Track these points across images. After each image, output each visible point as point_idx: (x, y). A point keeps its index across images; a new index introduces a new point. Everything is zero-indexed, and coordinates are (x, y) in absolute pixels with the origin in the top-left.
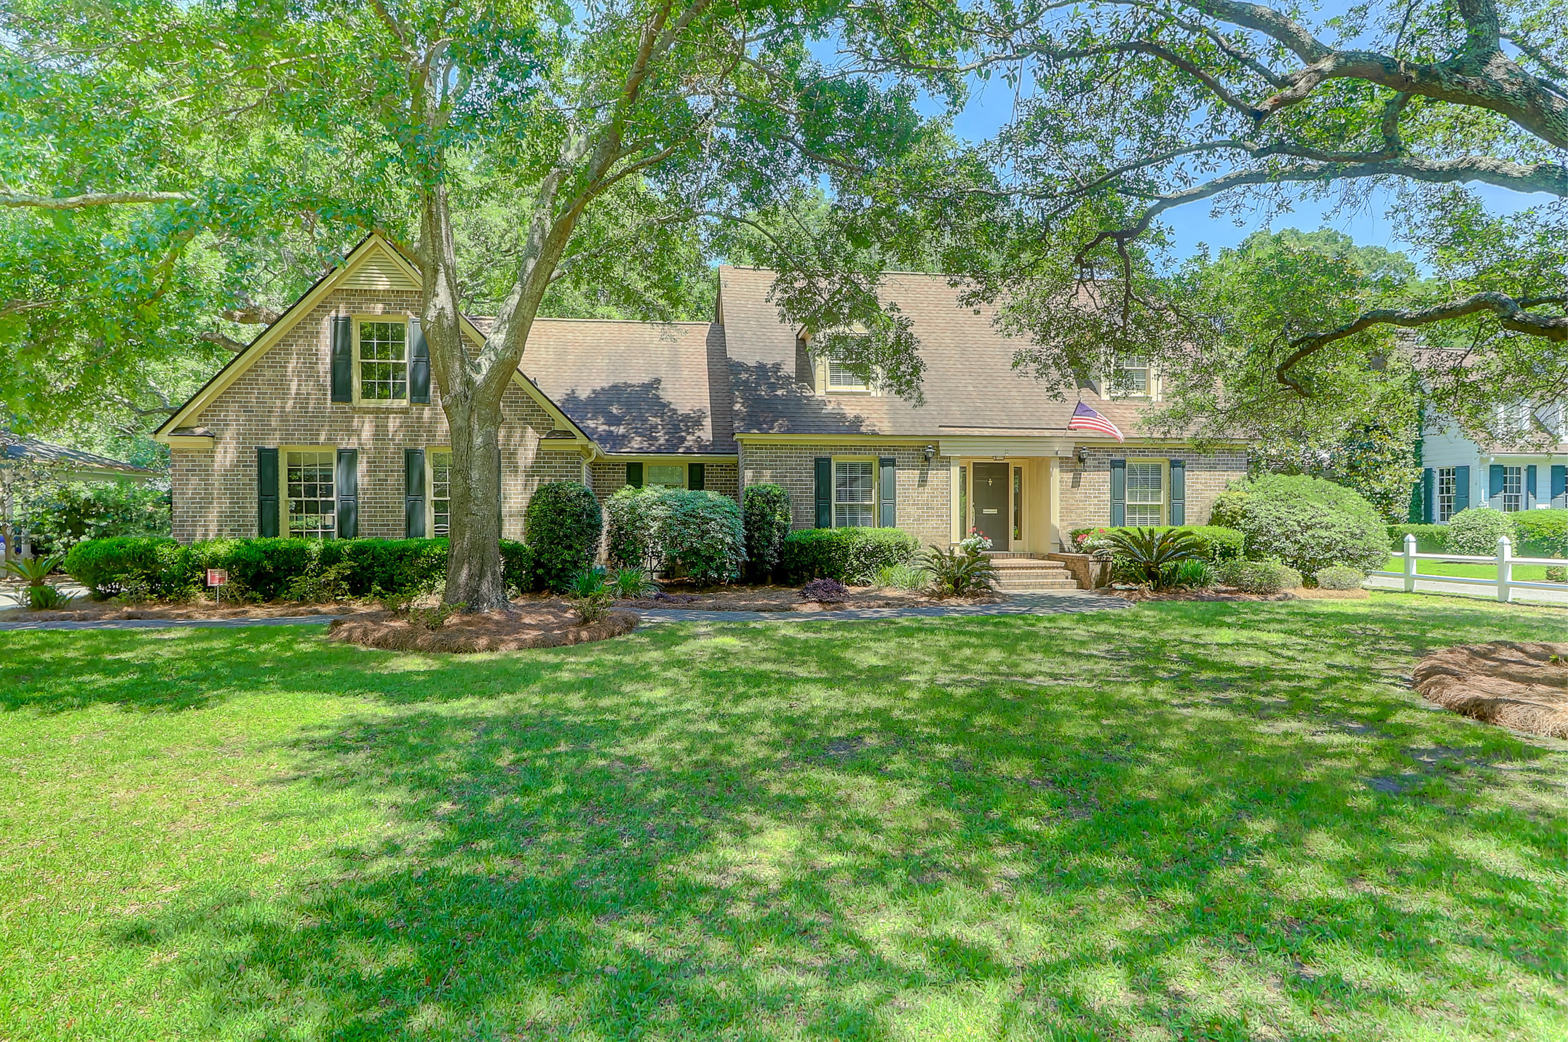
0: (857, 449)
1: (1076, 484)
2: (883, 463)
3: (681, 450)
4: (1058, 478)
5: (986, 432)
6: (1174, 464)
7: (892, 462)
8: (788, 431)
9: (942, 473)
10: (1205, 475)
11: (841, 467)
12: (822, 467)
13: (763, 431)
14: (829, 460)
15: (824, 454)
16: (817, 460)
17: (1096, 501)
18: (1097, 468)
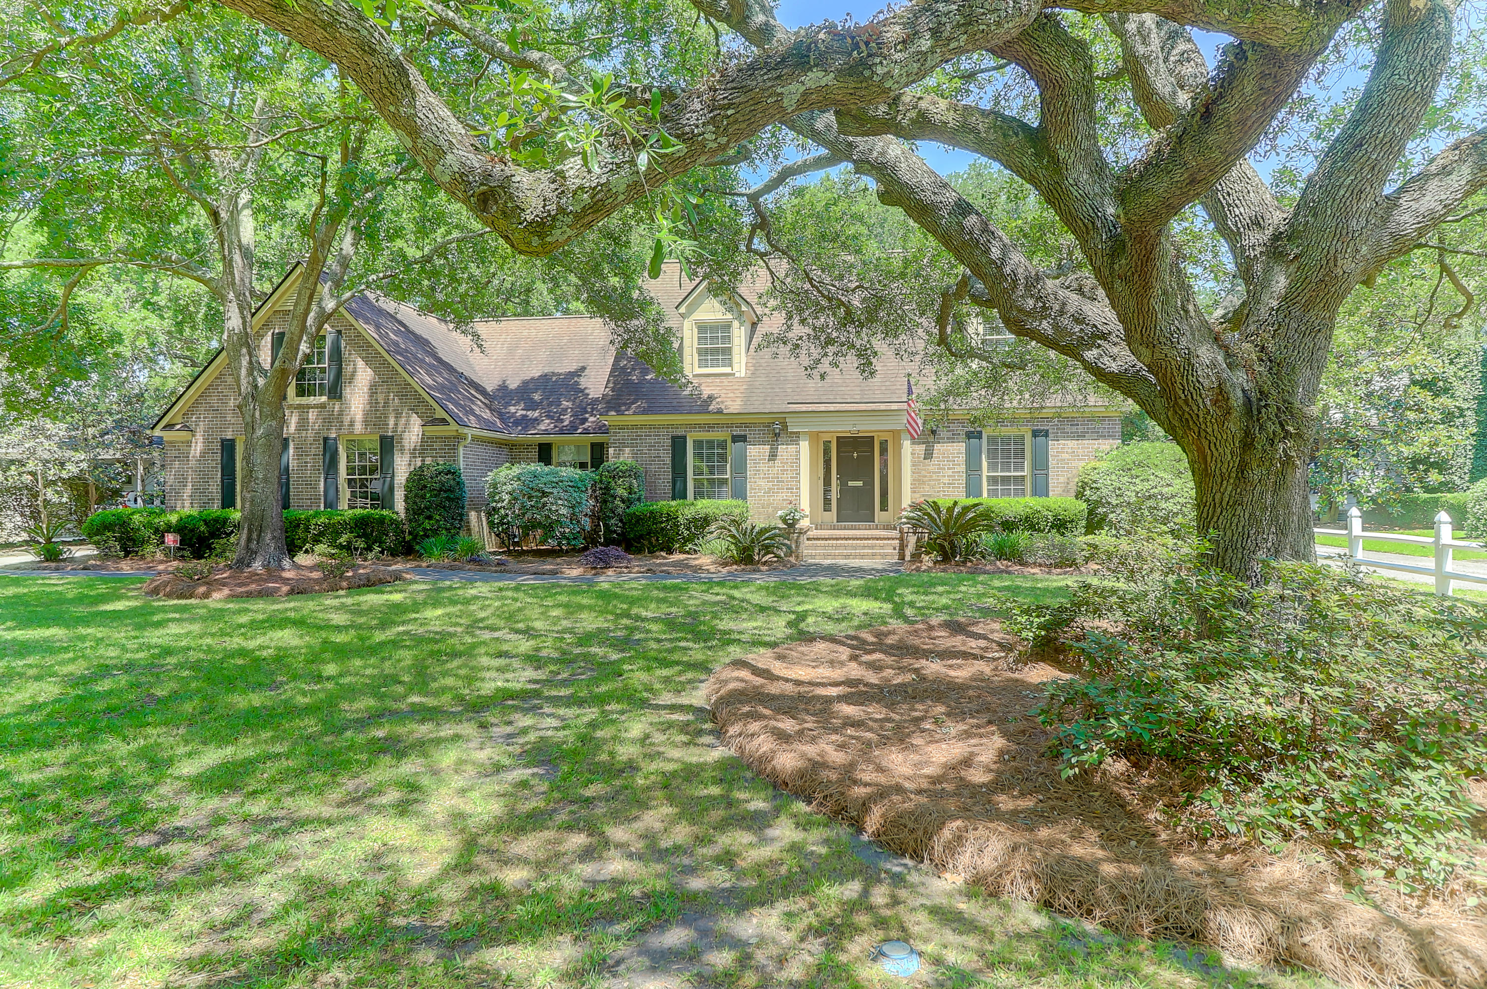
0: (710, 427)
1: (928, 455)
2: (736, 439)
3: (579, 431)
4: (909, 450)
5: (832, 407)
6: (1035, 434)
7: (743, 439)
8: (645, 412)
9: (792, 448)
10: (1071, 444)
11: (698, 444)
12: (678, 445)
13: (620, 413)
14: (685, 438)
15: (680, 432)
16: (674, 438)
17: (950, 472)
18: (951, 440)
